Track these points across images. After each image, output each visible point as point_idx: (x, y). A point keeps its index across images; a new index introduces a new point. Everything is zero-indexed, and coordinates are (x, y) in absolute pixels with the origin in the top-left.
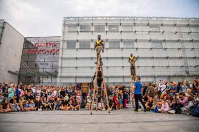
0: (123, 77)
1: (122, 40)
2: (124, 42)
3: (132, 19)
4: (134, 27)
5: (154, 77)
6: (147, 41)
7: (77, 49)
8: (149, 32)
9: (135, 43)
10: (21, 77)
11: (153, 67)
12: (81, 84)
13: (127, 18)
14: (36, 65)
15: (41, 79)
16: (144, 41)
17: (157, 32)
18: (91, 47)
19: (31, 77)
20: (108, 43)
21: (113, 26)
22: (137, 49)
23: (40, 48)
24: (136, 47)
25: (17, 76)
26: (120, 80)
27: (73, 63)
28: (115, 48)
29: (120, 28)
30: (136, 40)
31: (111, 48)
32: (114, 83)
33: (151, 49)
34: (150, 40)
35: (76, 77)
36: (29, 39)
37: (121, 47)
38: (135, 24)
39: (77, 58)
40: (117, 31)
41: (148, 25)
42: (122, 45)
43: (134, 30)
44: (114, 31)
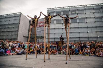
0: (80, 38)
2: (79, 19)
3: (84, 6)
4: (85, 11)
5: (97, 37)
6: (92, 18)
7: (55, 24)
8: (94, 13)
9: (86, 20)
11: (97, 32)
12: (58, 42)
13: (81, 6)
14: (35, 32)
15: (38, 39)
16: (90, 18)
17: (98, 12)
18: (62, 23)
19: (33, 38)
20: (71, 20)
21: (73, 11)
22: (87, 22)
24: (86, 21)
25: (27, 38)
26: (78, 39)
28: (74, 23)
29: (77, 12)
30: (86, 18)
33: (95, 22)
34: (95, 17)
35: (55, 38)
38: (85, 9)
39: (55, 29)
40: (76, 14)
41: (93, 9)
42: (78, 21)
43: (85, 12)
44: (74, 14)
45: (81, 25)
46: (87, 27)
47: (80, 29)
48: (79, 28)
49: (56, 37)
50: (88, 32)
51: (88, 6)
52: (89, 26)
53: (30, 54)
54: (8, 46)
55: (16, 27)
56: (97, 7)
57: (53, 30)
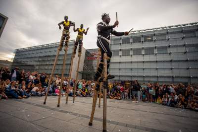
0: (158, 77)
1: (156, 47)
3: (165, 29)
4: (167, 36)
5: (190, 77)
6: (180, 46)
7: (120, 56)
8: (183, 38)
9: (168, 49)
10: (84, 75)
11: (188, 69)
12: (125, 82)
13: (161, 29)
14: (93, 67)
16: (177, 46)
17: (192, 37)
18: (131, 54)
20: (144, 51)
21: (148, 36)
22: (170, 53)
23: (95, 56)
24: (168, 52)
25: (81, 75)
26: (155, 79)
27: (118, 66)
28: (150, 54)
29: (155, 38)
30: (169, 46)
31: (146, 54)
32: (149, 82)
33: (185, 53)
34: (184, 45)
35: (119, 76)
36: (88, 51)
37: (155, 53)
38: (168, 33)
39: (120, 63)
40: (152, 40)
41: (182, 32)
42: (156, 51)
43: (167, 38)
44: (149, 41)
45: (160, 58)
46: (171, 61)
47: (159, 64)
48: (157, 62)
49: (121, 74)
50: (172, 69)
51: (172, 28)
52: (174, 59)
53: (86, 96)
54: (58, 84)
55: (68, 59)
56: (189, 29)
57: (118, 65)
